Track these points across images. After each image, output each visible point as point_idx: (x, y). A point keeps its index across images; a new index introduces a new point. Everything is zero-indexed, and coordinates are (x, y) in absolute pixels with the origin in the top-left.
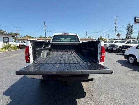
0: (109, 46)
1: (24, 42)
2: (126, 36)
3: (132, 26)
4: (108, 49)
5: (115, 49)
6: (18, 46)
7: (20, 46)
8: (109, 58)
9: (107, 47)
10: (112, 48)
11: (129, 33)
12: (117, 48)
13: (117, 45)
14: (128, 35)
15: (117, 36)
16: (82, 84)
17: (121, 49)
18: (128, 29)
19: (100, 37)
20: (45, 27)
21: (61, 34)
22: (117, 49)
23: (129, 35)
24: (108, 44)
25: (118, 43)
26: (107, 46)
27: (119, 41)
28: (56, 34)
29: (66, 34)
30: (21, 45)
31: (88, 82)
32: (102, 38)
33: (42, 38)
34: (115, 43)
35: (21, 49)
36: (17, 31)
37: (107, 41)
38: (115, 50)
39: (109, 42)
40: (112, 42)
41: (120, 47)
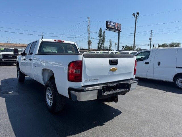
2: (98, 45)
3: (104, 32)
11: (101, 41)
14: (100, 45)
18: (100, 35)
21: (53, 40)
23: (101, 43)
28: (44, 40)
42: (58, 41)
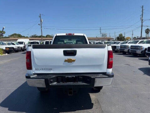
0: (131, 48)
1: (11, 43)
4: (130, 51)
5: (139, 52)
6: (5, 49)
7: (7, 49)
8: (129, 65)
9: (129, 50)
10: (136, 51)
12: (142, 51)
13: (142, 47)
15: (146, 32)
16: (90, 95)
17: (147, 52)
19: (120, 35)
20: (41, 22)
22: (142, 53)
24: (130, 45)
25: (144, 43)
26: (128, 48)
27: (145, 40)
28: (58, 35)
29: (71, 34)
30: (8, 47)
31: (97, 93)
32: (123, 35)
33: (36, 37)
34: (139, 43)
35: (8, 53)
36: (3, 28)
37: (129, 41)
38: (139, 54)
39: (132, 43)
40: (136, 42)
41: (146, 49)
42: (69, 34)
